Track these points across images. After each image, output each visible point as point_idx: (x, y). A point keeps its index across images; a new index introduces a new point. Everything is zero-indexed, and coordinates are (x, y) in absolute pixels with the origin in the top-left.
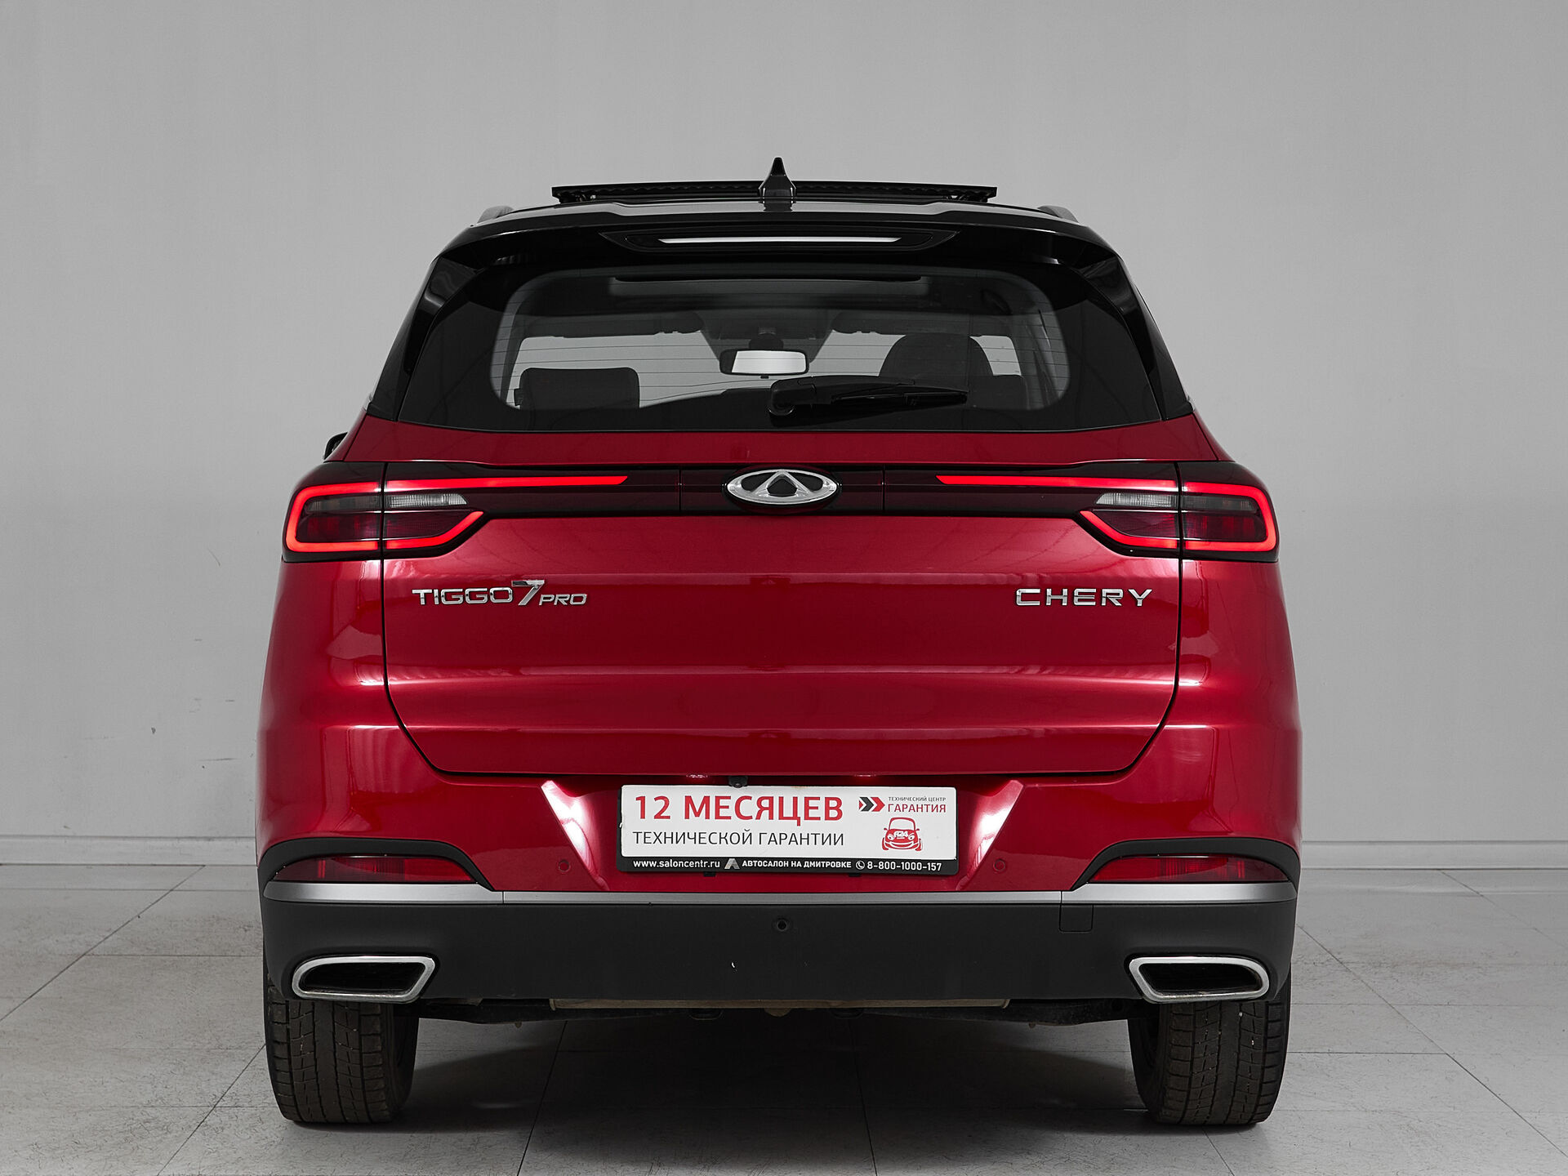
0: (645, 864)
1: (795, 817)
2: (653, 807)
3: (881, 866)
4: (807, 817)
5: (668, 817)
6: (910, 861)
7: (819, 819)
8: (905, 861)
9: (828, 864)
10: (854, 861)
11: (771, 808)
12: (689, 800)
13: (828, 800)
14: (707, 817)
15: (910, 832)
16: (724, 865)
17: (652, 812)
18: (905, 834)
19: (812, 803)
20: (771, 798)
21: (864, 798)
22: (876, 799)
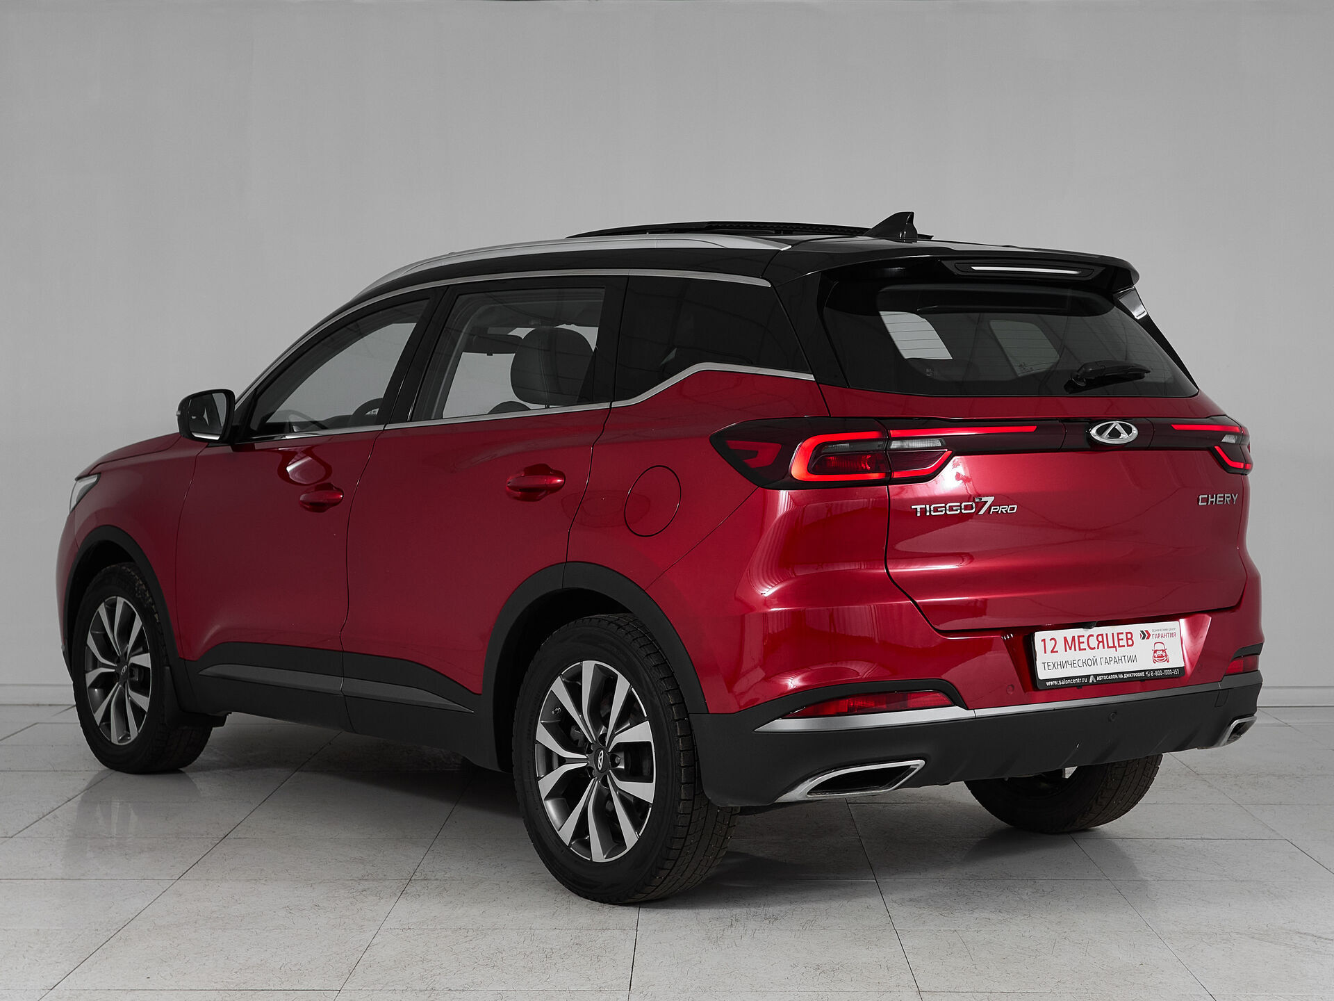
0: (1052, 683)
1: (1114, 646)
2: (1050, 645)
3: (1156, 674)
4: (1119, 646)
5: (1057, 652)
7: (1124, 646)
8: (1165, 669)
9: (1135, 674)
10: (1145, 671)
11: (1103, 642)
12: (1065, 639)
13: (1127, 633)
14: (1075, 650)
15: (1163, 651)
16: (1089, 680)
17: (1049, 649)
18: (1161, 652)
19: (1121, 636)
20: (1102, 635)
21: (1142, 632)
22: (1147, 631)
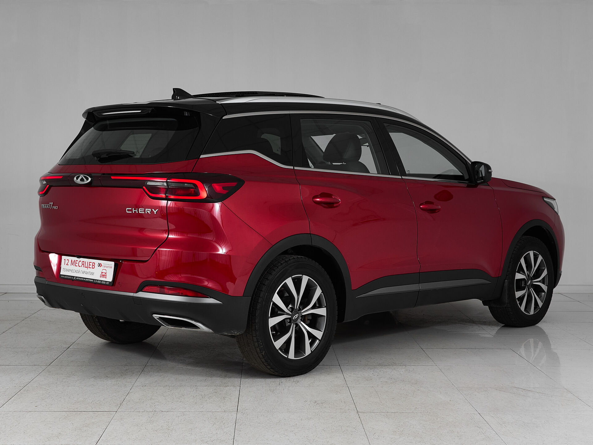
0: (63, 277)
1: (87, 267)
2: (67, 262)
3: (98, 282)
4: (89, 268)
5: (68, 265)
6: (104, 281)
7: (91, 268)
8: (103, 281)
9: (90, 280)
10: (94, 280)
11: (84, 264)
12: (72, 261)
13: (93, 263)
14: (74, 265)
15: (105, 273)
16: (73, 278)
17: (66, 264)
18: (104, 274)
19: (90, 264)
20: (84, 262)
21: (99, 263)
22: (101, 264)
